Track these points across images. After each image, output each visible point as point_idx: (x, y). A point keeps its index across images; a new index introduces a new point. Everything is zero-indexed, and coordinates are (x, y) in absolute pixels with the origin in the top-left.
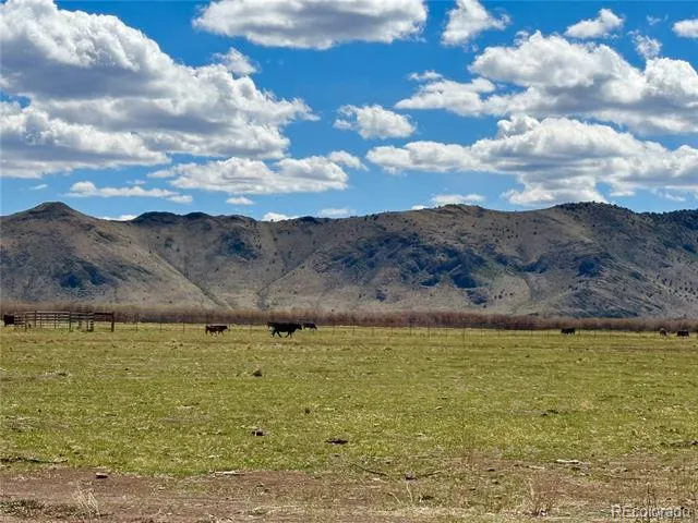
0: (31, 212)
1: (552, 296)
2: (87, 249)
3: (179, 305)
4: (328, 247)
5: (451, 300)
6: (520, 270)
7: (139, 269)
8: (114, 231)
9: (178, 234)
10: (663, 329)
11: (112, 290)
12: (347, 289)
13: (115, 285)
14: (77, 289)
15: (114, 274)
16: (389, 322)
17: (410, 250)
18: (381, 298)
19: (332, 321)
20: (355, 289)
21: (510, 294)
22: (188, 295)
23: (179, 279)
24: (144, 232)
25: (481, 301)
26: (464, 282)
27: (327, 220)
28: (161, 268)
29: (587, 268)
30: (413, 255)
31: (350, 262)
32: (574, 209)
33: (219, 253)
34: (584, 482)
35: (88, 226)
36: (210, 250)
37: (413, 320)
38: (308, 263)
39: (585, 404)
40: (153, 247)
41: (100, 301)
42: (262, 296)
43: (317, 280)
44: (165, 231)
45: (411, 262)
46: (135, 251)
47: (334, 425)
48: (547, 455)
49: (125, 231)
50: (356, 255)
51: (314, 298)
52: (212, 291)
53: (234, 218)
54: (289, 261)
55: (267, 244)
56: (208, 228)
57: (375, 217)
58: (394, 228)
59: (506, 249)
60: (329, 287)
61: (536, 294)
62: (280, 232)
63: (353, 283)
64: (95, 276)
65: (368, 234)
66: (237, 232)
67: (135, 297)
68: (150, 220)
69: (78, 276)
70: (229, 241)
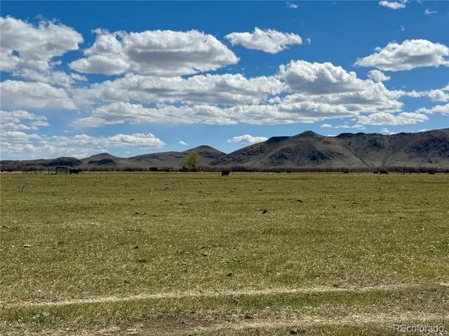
0: (301, 135)
2: (320, 147)
3: (353, 166)
4: (410, 144)
7: (338, 154)
8: (330, 140)
9: (353, 140)
11: (328, 161)
12: (417, 159)
13: (329, 160)
14: (316, 161)
15: (329, 155)
17: (443, 143)
18: (431, 162)
20: (420, 159)
22: (355, 162)
23: (353, 156)
24: (341, 140)
27: (410, 134)
28: (346, 153)
30: (443, 146)
31: (419, 149)
33: (368, 147)
35: (320, 139)
36: (364, 146)
38: (402, 150)
40: (344, 146)
41: (324, 165)
42: (384, 162)
43: (405, 156)
44: (349, 140)
45: (443, 148)
46: (337, 147)
49: (334, 140)
50: (421, 146)
51: (404, 163)
52: (366, 161)
53: (374, 134)
54: (395, 149)
55: (387, 143)
56: (365, 138)
57: (429, 132)
58: (437, 135)
60: (410, 158)
62: (392, 139)
63: (420, 157)
64: (323, 157)
65: (426, 138)
66: (375, 140)
67: (337, 164)
68: (342, 136)
69: (316, 156)
70: (372, 142)
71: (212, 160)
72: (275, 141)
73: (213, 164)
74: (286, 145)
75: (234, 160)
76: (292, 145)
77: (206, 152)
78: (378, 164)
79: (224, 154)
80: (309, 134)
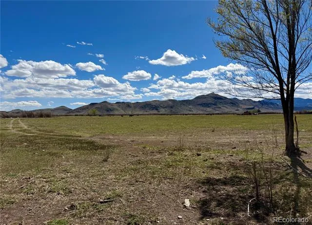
0: (102, 102)
1: (168, 111)
2: (110, 107)
3: (121, 113)
4: (140, 106)
5: (155, 112)
6: (163, 108)
7: (116, 109)
9: (121, 104)
10: (181, 114)
11: (113, 112)
14: (109, 112)
15: (113, 110)
16: (148, 115)
17: (150, 106)
18: (146, 112)
19: (141, 115)
21: (162, 111)
22: (123, 112)
23: (121, 110)
25: (159, 112)
26: (157, 110)
27: (140, 102)
28: (119, 109)
29: (172, 107)
31: (143, 107)
32: (170, 100)
33: (126, 107)
34: (172, 133)
35: (110, 104)
37: (151, 114)
38: (137, 108)
39: (172, 124)
40: (118, 106)
41: (111, 113)
42: (132, 112)
43: (139, 110)
44: (119, 104)
46: (116, 107)
47: (141, 127)
48: (168, 130)
49: (114, 104)
52: (126, 111)
53: (128, 102)
54: (135, 107)
55: (132, 106)
56: (125, 104)
57: (146, 102)
58: (148, 103)
59: (162, 105)
61: (166, 111)
62: (134, 104)
63: (143, 110)
64: (111, 110)
65: (145, 104)
68: (117, 103)
69: (108, 110)
70: (127, 105)
71: (67, 112)
72: (93, 104)
73: (67, 113)
74: (97, 106)
75: (77, 111)
76: (100, 106)
77: (63, 109)
78: (130, 113)
79: (71, 109)
80: (105, 102)
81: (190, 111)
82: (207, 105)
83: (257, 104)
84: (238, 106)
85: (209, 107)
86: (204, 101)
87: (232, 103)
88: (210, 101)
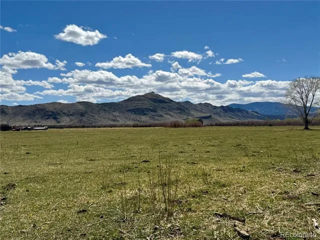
81: (114, 121)
82: (141, 111)
83: (218, 110)
84: (189, 114)
85: (145, 114)
86: (139, 105)
87: (180, 109)
88: (147, 104)
